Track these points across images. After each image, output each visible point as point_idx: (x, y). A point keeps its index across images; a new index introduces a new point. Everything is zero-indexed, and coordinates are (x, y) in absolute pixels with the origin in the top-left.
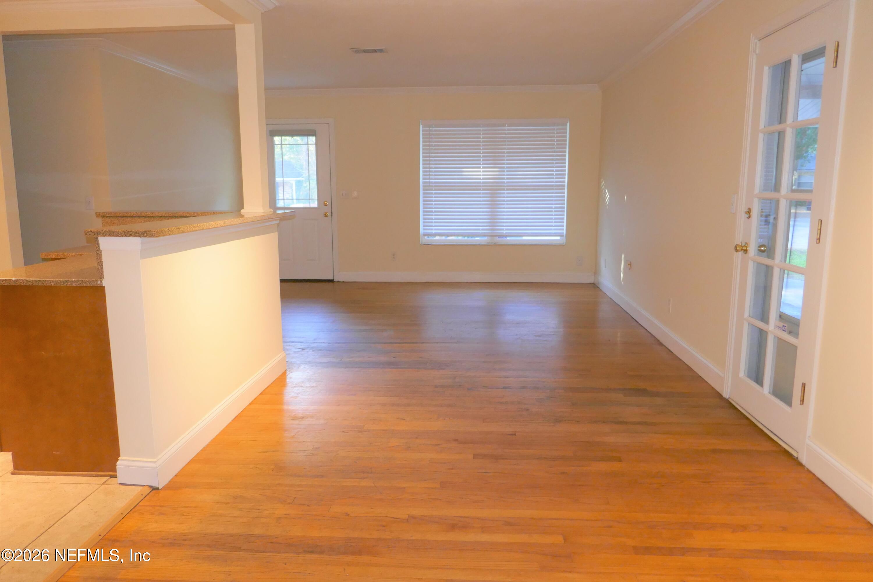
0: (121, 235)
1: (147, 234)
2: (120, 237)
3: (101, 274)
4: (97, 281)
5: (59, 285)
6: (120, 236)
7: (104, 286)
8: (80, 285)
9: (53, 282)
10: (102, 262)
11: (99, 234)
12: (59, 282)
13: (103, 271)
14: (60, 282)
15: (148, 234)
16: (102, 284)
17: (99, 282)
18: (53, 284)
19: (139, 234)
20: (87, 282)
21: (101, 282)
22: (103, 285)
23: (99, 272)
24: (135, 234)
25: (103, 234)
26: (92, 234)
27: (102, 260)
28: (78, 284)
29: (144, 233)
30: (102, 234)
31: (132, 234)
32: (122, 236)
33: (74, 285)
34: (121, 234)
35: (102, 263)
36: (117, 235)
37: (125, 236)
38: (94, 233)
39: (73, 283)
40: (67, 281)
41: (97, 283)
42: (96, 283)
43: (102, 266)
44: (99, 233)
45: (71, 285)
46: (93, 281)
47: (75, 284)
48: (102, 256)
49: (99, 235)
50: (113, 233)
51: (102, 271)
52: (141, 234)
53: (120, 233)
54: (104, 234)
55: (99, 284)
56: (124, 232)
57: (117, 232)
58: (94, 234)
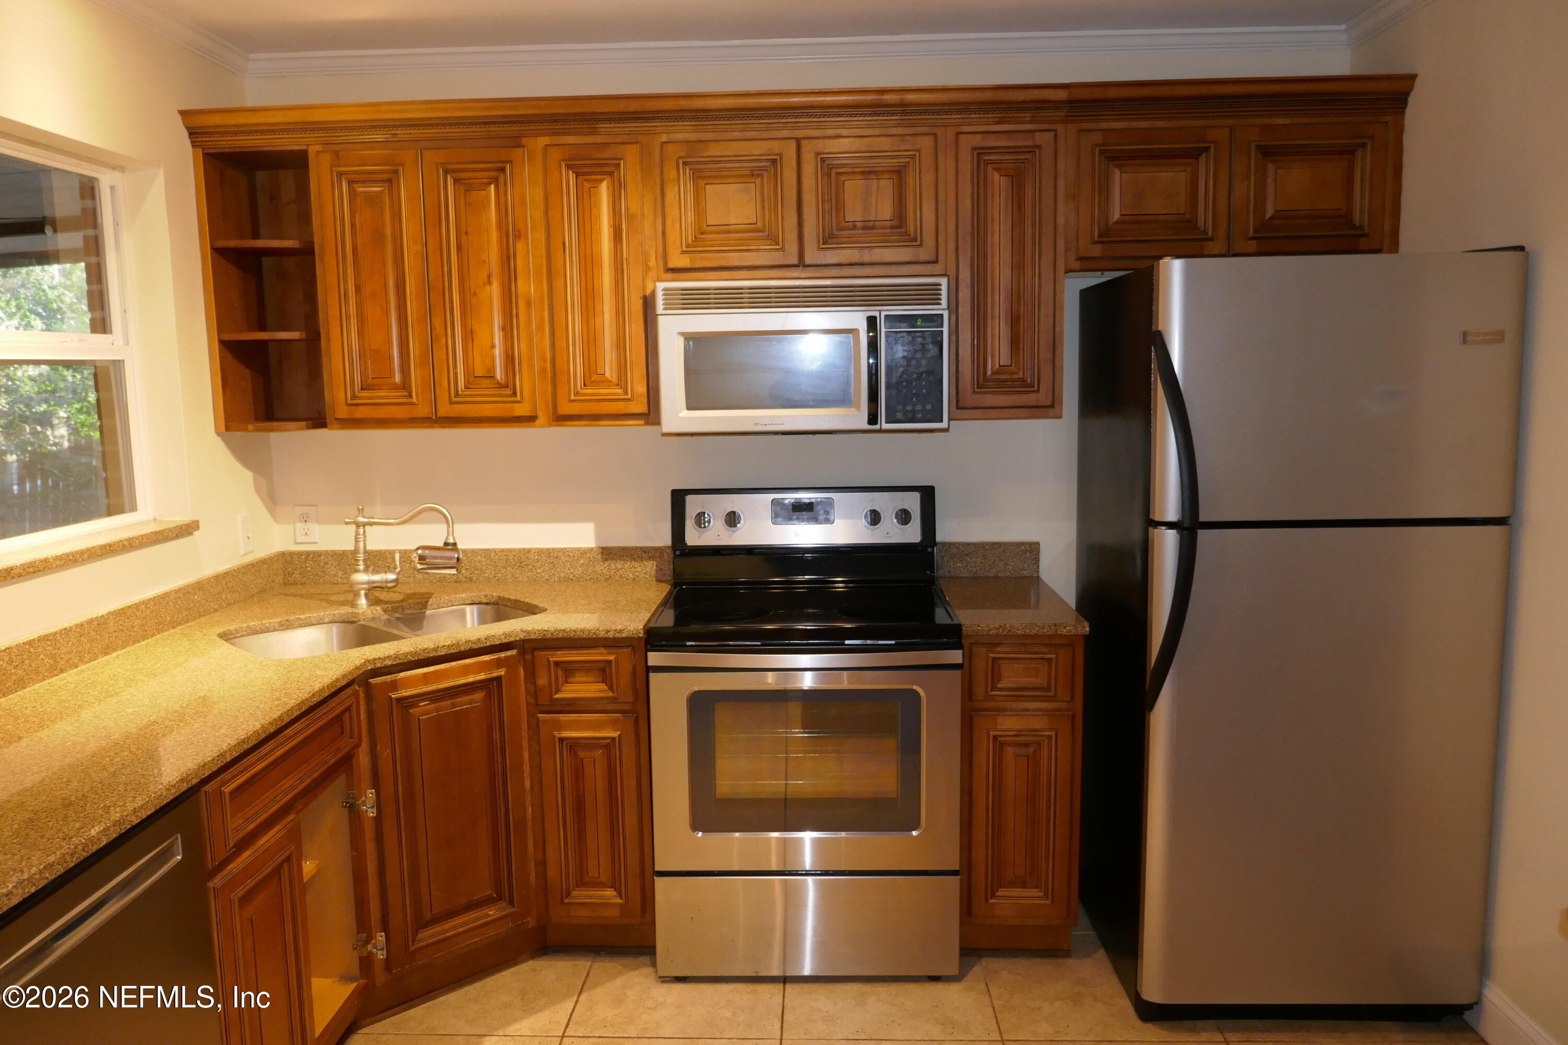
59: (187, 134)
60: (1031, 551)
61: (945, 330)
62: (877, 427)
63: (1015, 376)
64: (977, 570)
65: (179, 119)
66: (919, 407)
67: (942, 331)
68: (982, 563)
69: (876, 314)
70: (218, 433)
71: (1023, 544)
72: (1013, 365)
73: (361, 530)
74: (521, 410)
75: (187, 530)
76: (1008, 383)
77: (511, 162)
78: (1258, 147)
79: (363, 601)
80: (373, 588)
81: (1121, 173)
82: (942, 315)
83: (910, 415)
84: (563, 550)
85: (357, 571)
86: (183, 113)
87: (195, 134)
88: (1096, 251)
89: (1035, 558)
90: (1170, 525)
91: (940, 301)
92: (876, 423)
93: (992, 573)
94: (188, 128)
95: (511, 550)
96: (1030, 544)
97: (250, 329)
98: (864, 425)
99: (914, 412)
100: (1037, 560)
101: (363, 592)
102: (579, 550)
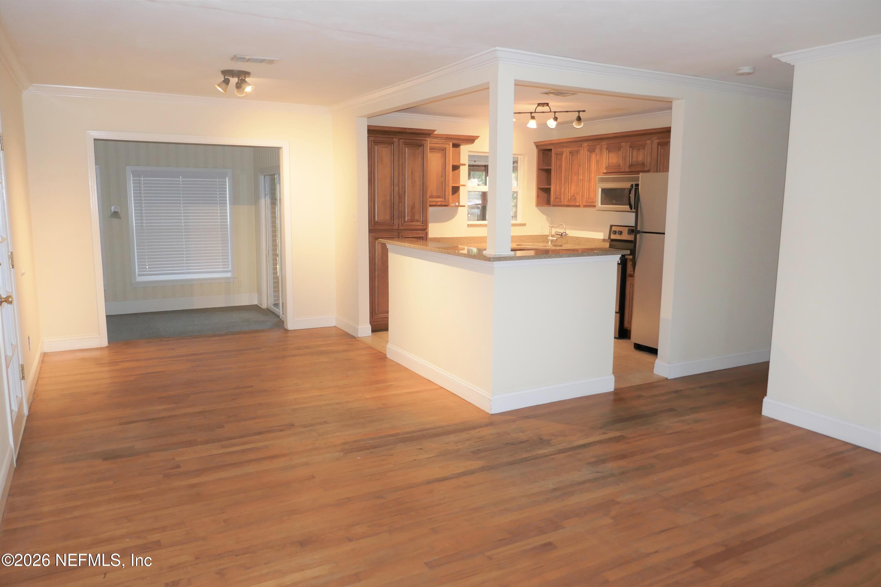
59: (535, 146)
65: (534, 144)
69: (633, 184)
70: (536, 207)
73: (551, 228)
74: (577, 204)
75: (524, 225)
77: (580, 150)
79: (550, 243)
80: (552, 241)
84: (596, 239)
85: (549, 236)
86: (534, 143)
87: (537, 146)
94: (536, 145)
95: (587, 238)
97: (548, 186)
101: (550, 241)
102: (599, 239)
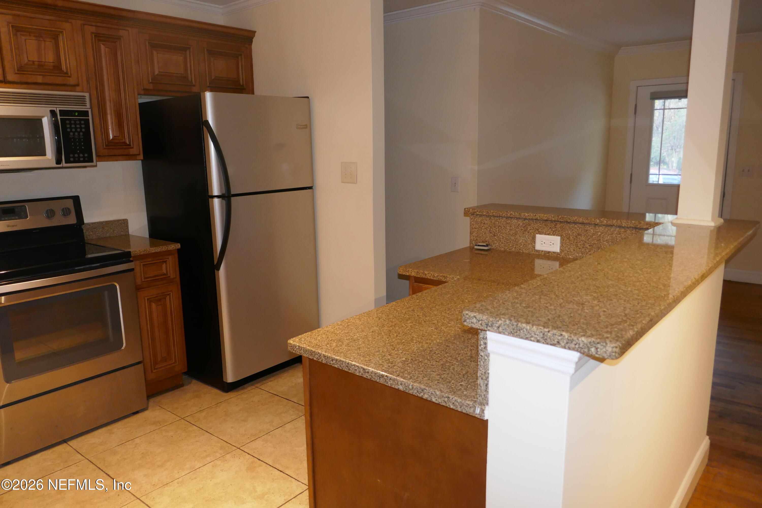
0: (536, 338)
1: (597, 349)
2: (534, 341)
3: (483, 396)
4: (475, 408)
5: (411, 392)
6: (532, 339)
7: (487, 420)
8: (444, 404)
9: (401, 384)
10: (488, 374)
11: (490, 326)
12: (411, 387)
13: (488, 392)
14: (413, 388)
15: (599, 350)
16: (484, 416)
17: (478, 411)
18: (401, 388)
19: (577, 346)
20: (457, 404)
21: (482, 411)
22: (486, 418)
23: (481, 391)
24: (567, 343)
25: (499, 327)
26: (476, 323)
27: (488, 370)
28: (441, 402)
29: (589, 345)
30: (496, 328)
31: (561, 342)
32: (538, 341)
33: (434, 400)
34: (536, 336)
35: (488, 377)
36: (527, 336)
37: (543, 341)
38: (480, 322)
39: (433, 397)
40: (423, 390)
41: (474, 411)
42: (472, 409)
43: (488, 381)
44: (490, 324)
45: (429, 399)
46: (467, 404)
47: (436, 400)
48: (489, 363)
49: (489, 328)
50: (520, 330)
51: (486, 390)
52: (581, 345)
53: (533, 334)
54: (500, 329)
55: (478, 413)
56: (544, 334)
57: (527, 330)
58: (481, 324)
60: (124, 223)
61: (90, 118)
62: (61, 165)
63: (121, 141)
64: (100, 235)
66: (81, 155)
67: (89, 119)
68: (102, 231)
69: (55, 109)
71: (120, 220)
72: (120, 136)
76: (119, 144)
78: (207, 50)
81: (157, 53)
82: (88, 111)
83: (77, 159)
88: (151, 87)
89: (126, 226)
90: (218, 197)
91: (86, 104)
92: (60, 164)
93: (108, 235)
96: (124, 220)
98: (55, 165)
99: (79, 157)
100: (127, 226)
